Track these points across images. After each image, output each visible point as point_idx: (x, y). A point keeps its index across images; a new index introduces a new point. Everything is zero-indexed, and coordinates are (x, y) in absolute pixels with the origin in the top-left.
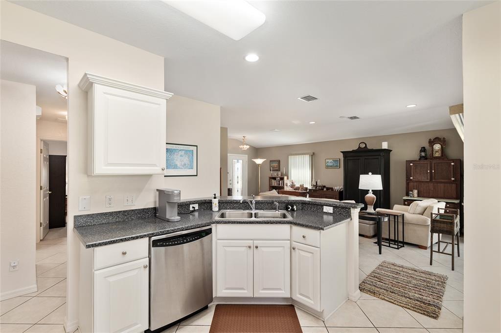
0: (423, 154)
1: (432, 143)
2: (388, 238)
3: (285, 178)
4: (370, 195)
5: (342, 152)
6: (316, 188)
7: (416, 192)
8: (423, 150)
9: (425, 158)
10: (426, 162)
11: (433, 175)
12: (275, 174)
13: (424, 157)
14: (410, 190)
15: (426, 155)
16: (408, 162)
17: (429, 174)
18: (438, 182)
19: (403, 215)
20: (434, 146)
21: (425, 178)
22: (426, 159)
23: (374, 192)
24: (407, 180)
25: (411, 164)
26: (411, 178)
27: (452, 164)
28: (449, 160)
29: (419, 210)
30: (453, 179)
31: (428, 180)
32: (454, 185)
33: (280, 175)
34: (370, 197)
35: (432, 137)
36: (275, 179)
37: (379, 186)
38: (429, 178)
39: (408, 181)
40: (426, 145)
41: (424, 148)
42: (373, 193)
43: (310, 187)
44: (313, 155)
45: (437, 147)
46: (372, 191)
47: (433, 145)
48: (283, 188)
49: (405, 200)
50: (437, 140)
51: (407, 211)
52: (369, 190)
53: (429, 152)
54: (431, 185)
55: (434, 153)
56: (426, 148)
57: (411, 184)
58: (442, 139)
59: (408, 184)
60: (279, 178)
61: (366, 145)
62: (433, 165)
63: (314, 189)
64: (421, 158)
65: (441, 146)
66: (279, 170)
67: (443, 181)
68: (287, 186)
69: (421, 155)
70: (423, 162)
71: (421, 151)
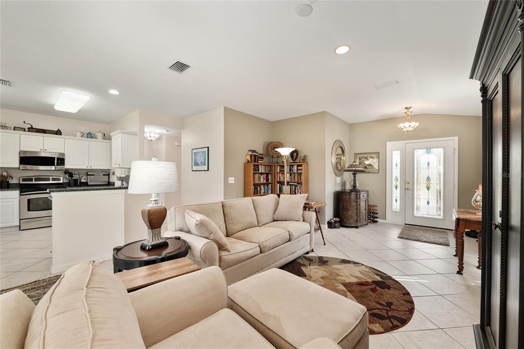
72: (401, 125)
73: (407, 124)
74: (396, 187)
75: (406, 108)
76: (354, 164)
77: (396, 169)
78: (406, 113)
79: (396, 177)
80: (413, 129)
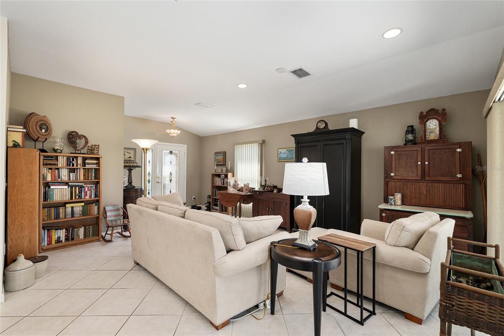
0: (410, 137)
1: (424, 118)
2: (343, 285)
3: (230, 175)
4: (305, 207)
5: (293, 136)
6: (264, 189)
7: (398, 196)
8: (411, 130)
9: (414, 142)
10: (415, 148)
11: (427, 169)
12: (219, 170)
13: (411, 141)
14: (389, 192)
15: (415, 138)
16: (389, 149)
17: (420, 168)
18: (434, 181)
19: (374, 248)
20: (428, 123)
21: (413, 174)
22: (415, 144)
23: (313, 200)
24: (385, 178)
25: (393, 153)
26: (392, 174)
27: (459, 150)
28: (453, 144)
29: (407, 238)
30: (459, 176)
31: (419, 179)
32: (461, 187)
33: (224, 171)
34: (304, 212)
35: (425, 110)
36: (219, 176)
37: (323, 189)
38: (420, 173)
39: (387, 178)
40: (415, 122)
41: (412, 126)
42: (310, 203)
43: (257, 187)
44: (263, 143)
45: (433, 125)
46: (309, 197)
47: (427, 121)
48: (226, 188)
49: (382, 211)
50: (432, 113)
51: (382, 238)
52: (302, 197)
53: (419, 134)
54: (423, 186)
55: (427, 134)
56: (414, 127)
57: (392, 184)
58: (440, 112)
59: (386, 184)
60: (223, 176)
61: (326, 124)
62: (427, 153)
63: (261, 190)
64: (407, 142)
65: (440, 122)
66: (224, 164)
67: (443, 179)
68: (230, 185)
69: (406, 138)
70: (410, 147)
71: (407, 132)
72: (168, 131)
73: (172, 131)
74: (149, 182)
75: (172, 118)
76: (130, 159)
77: (149, 165)
78: (172, 122)
79: (149, 172)
80: (176, 135)
